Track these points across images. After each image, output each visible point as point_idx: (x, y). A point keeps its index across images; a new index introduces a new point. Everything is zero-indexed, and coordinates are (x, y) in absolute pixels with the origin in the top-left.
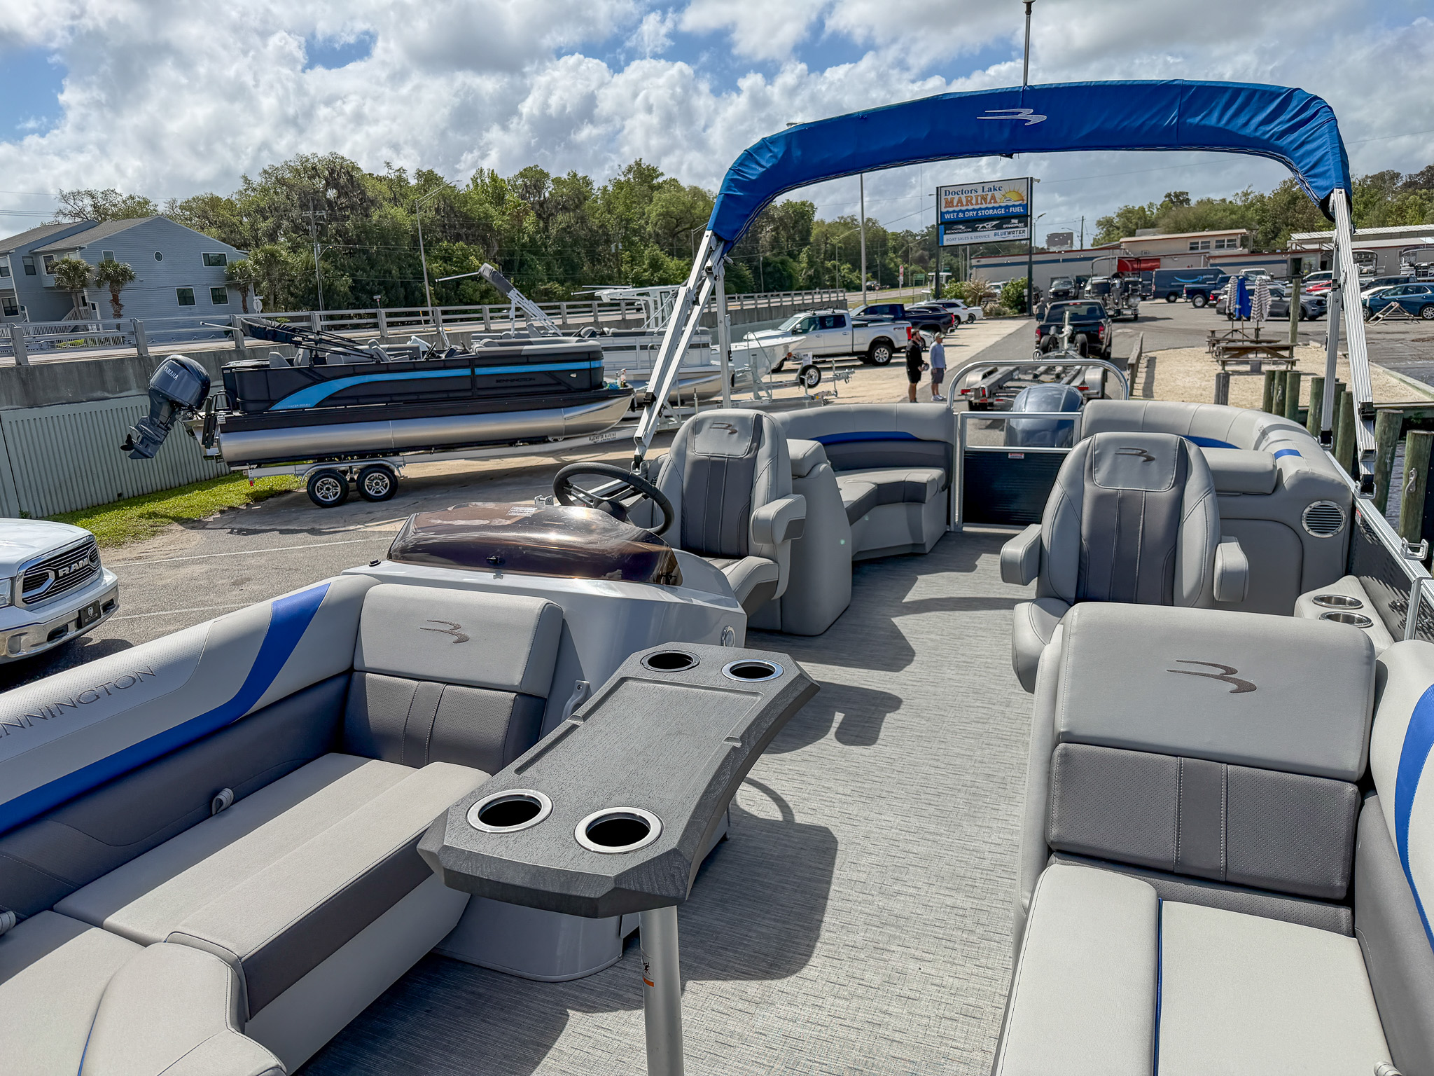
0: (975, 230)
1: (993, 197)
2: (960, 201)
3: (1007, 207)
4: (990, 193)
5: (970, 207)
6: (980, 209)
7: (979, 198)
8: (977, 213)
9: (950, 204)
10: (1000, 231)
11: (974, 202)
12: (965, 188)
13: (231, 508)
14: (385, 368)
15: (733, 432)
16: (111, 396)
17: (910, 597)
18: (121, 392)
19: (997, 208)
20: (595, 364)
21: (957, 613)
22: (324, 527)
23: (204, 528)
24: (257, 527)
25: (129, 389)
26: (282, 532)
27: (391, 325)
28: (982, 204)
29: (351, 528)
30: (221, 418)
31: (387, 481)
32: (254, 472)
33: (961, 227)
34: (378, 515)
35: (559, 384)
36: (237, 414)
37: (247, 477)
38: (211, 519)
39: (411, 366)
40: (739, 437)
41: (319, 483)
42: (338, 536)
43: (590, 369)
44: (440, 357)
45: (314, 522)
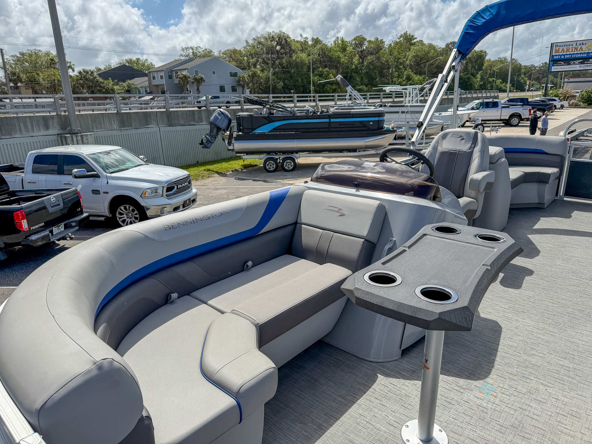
0: (569, 64)
1: (581, 49)
2: (563, 50)
3: (589, 53)
4: (580, 46)
5: (568, 53)
6: (574, 54)
7: (574, 48)
8: (572, 56)
9: (557, 51)
10: (582, 65)
11: (570, 50)
12: (566, 44)
13: (236, 170)
14: (296, 118)
15: (463, 139)
16: (196, 124)
17: (536, 227)
18: (200, 122)
19: (582, 54)
20: (381, 118)
21: (562, 236)
22: (268, 180)
23: (226, 176)
24: (245, 178)
25: (203, 122)
26: (253, 180)
27: (298, 101)
28: (574, 51)
29: (278, 181)
30: (235, 134)
31: (293, 164)
32: (245, 157)
33: (562, 62)
34: (288, 177)
35: (365, 127)
36: (240, 133)
37: (242, 159)
38: (228, 173)
39: (306, 117)
40: (466, 141)
41: (268, 163)
42: (273, 183)
43: (379, 121)
44: (317, 114)
45: (265, 177)
